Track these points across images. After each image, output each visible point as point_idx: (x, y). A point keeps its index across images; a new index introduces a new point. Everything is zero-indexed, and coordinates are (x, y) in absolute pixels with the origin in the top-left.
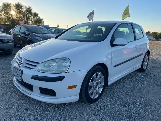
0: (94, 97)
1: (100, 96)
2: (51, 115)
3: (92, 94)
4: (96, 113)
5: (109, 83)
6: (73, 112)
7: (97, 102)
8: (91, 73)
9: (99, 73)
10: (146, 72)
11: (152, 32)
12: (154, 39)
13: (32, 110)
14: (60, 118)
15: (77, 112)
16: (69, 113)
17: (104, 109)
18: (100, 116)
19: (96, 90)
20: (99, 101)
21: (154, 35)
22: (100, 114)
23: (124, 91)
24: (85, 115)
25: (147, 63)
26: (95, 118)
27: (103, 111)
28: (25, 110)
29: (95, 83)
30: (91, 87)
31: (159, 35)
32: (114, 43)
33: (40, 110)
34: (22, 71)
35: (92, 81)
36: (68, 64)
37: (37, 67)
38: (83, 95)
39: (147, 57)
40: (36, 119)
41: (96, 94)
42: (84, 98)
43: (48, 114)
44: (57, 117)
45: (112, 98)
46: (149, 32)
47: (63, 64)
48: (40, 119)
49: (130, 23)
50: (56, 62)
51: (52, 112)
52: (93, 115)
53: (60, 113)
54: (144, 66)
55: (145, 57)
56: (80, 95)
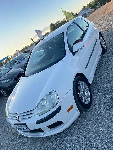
0: (88, 102)
1: (91, 97)
2: (70, 137)
3: (86, 101)
4: (99, 112)
5: (90, 83)
6: (82, 124)
7: (93, 104)
8: (75, 88)
9: (80, 83)
10: (108, 50)
11: (87, 5)
12: (93, 10)
13: (53, 144)
14: (77, 136)
15: (85, 122)
16: (80, 127)
17: (101, 106)
18: (102, 113)
19: (86, 96)
20: (93, 101)
21: (90, 6)
22: (102, 111)
23: (104, 79)
24: (93, 120)
25: (104, 43)
26: (101, 117)
27: (102, 107)
28: (49, 148)
29: (82, 92)
30: (82, 97)
31: (94, 4)
32: (74, 51)
33: (59, 140)
34: (25, 124)
35: (80, 93)
36: (55, 95)
37: (34, 113)
38: (81, 107)
39: (101, 38)
40: (62, 148)
41: (88, 98)
42: (83, 109)
43: (67, 139)
44: (75, 137)
45: (100, 92)
46: (84, 7)
47: (51, 97)
48: (65, 147)
49: (72, 23)
50: (45, 99)
51: (68, 135)
52: (98, 116)
53: (74, 132)
54: (104, 47)
55: (100, 40)
56: (79, 109)
